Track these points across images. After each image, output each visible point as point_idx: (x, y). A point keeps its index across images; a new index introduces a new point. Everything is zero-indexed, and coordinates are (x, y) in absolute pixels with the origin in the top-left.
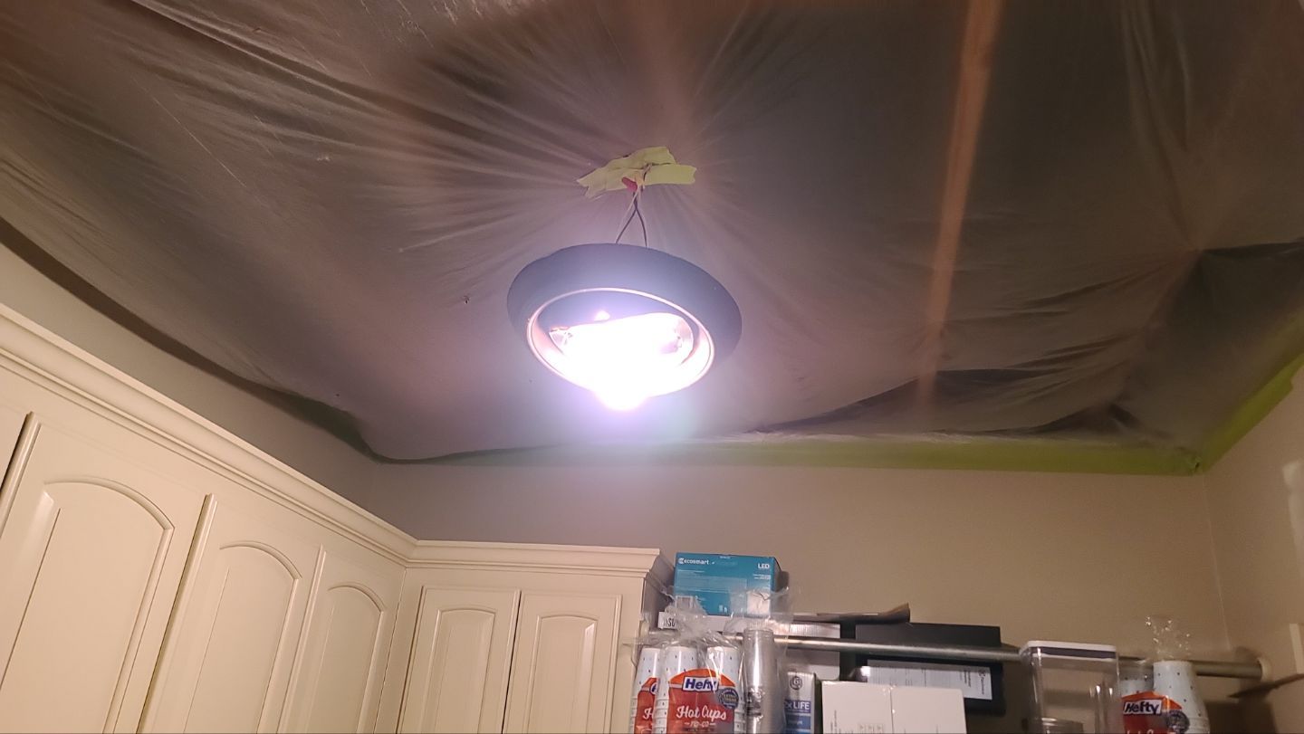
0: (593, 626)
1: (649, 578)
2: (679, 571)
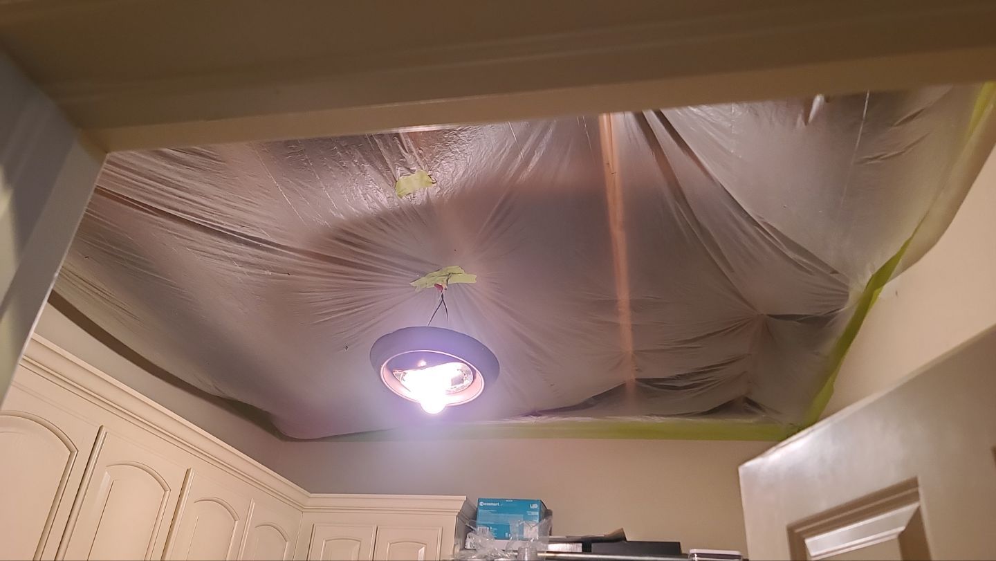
0: (423, 548)
1: (460, 516)
2: (480, 511)
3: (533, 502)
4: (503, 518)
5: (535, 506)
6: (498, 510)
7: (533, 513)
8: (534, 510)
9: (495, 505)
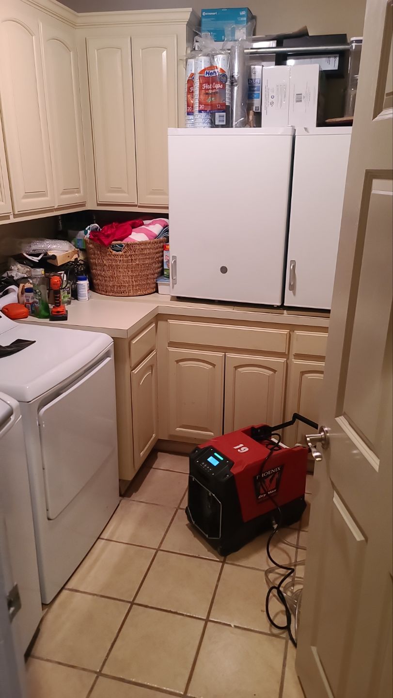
0: (165, 52)
1: (189, 24)
2: (203, 20)
3: (242, 9)
4: (220, 24)
5: (243, 13)
6: (216, 18)
7: (242, 19)
8: (243, 16)
9: (214, 14)
